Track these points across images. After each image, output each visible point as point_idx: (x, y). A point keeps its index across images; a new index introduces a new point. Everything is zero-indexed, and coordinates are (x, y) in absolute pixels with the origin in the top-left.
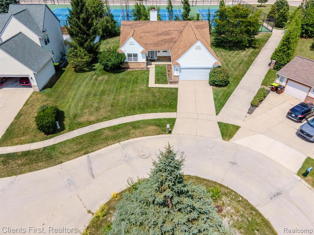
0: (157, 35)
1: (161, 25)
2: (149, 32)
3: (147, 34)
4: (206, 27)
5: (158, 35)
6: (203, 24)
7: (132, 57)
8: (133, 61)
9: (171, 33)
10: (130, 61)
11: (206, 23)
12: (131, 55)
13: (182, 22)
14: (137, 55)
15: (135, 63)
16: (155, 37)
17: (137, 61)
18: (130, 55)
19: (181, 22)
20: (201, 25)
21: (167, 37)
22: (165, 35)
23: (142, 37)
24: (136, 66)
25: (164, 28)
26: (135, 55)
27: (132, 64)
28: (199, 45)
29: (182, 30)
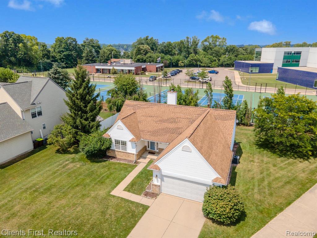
0: (160, 121)
1: (170, 110)
2: (151, 117)
3: (149, 119)
4: (231, 119)
5: (162, 121)
6: (228, 114)
7: (120, 144)
8: (121, 150)
9: (178, 121)
10: (118, 149)
11: (232, 113)
12: (119, 142)
13: (198, 109)
14: (126, 143)
15: (123, 153)
16: (157, 123)
17: (126, 150)
18: (117, 142)
19: (196, 109)
20: (225, 115)
21: (171, 126)
22: (170, 123)
23: (141, 121)
24: (124, 157)
25: (172, 114)
26: (124, 143)
27: (119, 153)
28: (188, 145)
29: (195, 118)
